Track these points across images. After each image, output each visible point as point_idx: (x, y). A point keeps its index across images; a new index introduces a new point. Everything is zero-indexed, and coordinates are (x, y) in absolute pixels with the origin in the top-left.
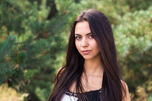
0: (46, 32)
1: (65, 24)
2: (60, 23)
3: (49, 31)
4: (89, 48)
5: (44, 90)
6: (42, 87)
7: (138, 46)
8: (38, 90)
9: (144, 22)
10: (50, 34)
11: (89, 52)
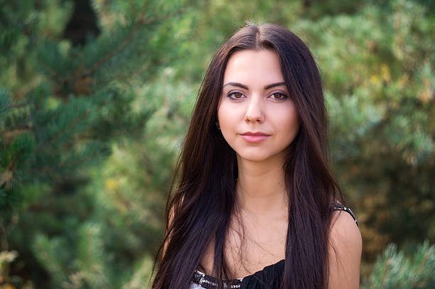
0: (84, 77)
1: (139, 53)
2: (127, 52)
3: (92, 74)
4: (265, 128)
5: (56, 243)
6: (52, 233)
7: (340, 120)
8: (40, 241)
9: (353, 49)
10: (94, 81)
11: (264, 138)
